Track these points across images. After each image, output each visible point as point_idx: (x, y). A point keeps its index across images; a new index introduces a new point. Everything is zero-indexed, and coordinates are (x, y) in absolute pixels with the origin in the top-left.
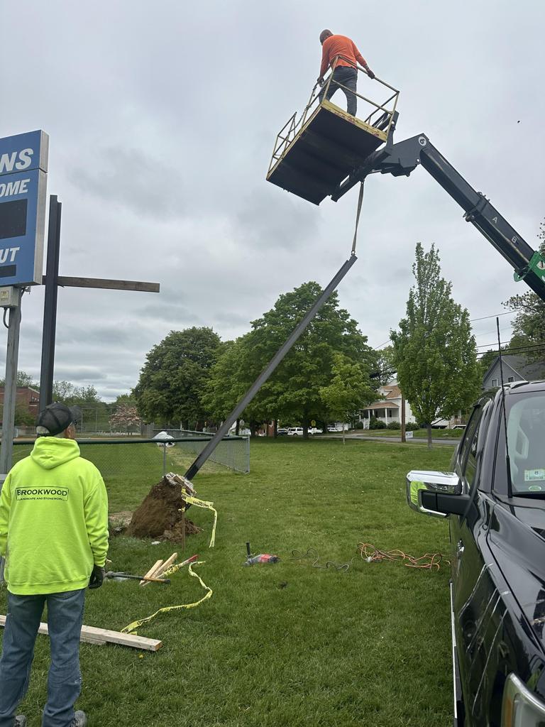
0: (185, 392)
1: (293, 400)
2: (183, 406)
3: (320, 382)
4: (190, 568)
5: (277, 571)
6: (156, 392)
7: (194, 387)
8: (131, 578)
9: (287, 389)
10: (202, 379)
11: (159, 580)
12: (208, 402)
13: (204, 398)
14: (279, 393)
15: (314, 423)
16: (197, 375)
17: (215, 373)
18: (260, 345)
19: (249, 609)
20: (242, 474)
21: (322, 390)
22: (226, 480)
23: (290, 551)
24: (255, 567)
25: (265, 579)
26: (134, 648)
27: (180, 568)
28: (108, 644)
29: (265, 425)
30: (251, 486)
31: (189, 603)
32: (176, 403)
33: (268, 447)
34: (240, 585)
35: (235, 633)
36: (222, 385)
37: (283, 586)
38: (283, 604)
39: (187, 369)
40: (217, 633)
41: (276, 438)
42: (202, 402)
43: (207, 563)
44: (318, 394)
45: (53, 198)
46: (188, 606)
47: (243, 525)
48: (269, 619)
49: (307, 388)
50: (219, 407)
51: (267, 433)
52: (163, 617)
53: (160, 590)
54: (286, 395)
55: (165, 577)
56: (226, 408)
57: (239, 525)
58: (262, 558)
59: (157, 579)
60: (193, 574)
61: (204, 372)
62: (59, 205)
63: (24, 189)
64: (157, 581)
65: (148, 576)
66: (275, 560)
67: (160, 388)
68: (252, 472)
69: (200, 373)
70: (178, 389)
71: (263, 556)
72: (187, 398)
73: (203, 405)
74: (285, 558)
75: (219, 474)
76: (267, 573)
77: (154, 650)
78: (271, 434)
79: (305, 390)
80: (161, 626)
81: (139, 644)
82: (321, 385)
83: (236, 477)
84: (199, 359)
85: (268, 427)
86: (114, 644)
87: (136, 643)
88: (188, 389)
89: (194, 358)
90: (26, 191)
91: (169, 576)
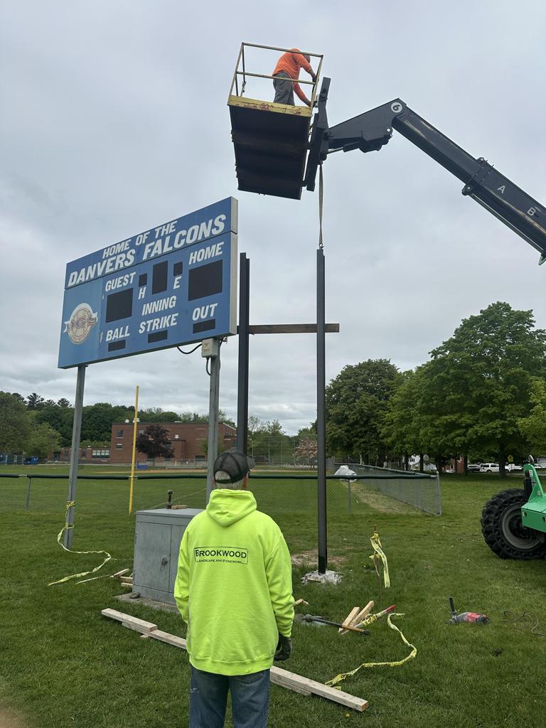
0: (363, 426)
1: (486, 434)
2: (362, 440)
3: (516, 413)
4: (389, 619)
5: (488, 634)
6: (335, 426)
7: (372, 420)
8: (330, 624)
9: (477, 420)
10: (381, 412)
11: (358, 629)
12: (388, 435)
13: (384, 431)
14: (468, 426)
15: (510, 458)
16: (375, 408)
17: (394, 405)
18: (442, 374)
19: (460, 676)
20: (433, 515)
21: (520, 421)
22: (416, 522)
23: (502, 611)
24: (461, 626)
25: (475, 641)
26: (339, 704)
27: (379, 618)
28: (314, 695)
29: (452, 461)
30: (445, 529)
31: (392, 661)
32: (355, 437)
33: (459, 485)
34: (446, 646)
35: (448, 705)
36: (402, 417)
37: (497, 653)
38: (500, 676)
39: (365, 402)
40: (427, 701)
41: (467, 475)
42: (381, 435)
43: (406, 616)
44: (516, 427)
45: (243, 255)
46: (392, 664)
47: (442, 575)
48: (486, 692)
49: (501, 419)
50: (400, 441)
51: (456, 469)
52: (365, 673)
53: (359, 642)
54: (476, 428)
55: (363, 627)
56: (409, 443)
57: (437, 575)
58: (469, 617)
59: (355, 627)
60: (393, 626)
61: (383, 405)
62: (248, 261)
63: (219, 251)
64: (357, 631)
65: (346, 624)
66: (484, 621)
67: (339, 422)
68: (443, 514)
69: (378, 406)
70: (356, 422)
71: (469, 614)
72: (366, 432)
73: (383, 438)
74: (495, 619)
75: (408, 515)
76: (477, 634)
77: (361, 710)
78: (461, 470)
79: (498, 422)
80: (365, 683)
81: (344, 701)
82: (519, 416)
83: (426, 519)
84: (376, 391)
85: (456, 463)
86: (319, 697)
87: (342, 700)
88: (366, 422)
89: (372, 391)
90: (221, 253)
91: (368, 626)
